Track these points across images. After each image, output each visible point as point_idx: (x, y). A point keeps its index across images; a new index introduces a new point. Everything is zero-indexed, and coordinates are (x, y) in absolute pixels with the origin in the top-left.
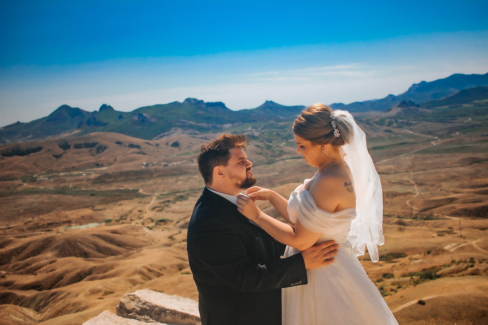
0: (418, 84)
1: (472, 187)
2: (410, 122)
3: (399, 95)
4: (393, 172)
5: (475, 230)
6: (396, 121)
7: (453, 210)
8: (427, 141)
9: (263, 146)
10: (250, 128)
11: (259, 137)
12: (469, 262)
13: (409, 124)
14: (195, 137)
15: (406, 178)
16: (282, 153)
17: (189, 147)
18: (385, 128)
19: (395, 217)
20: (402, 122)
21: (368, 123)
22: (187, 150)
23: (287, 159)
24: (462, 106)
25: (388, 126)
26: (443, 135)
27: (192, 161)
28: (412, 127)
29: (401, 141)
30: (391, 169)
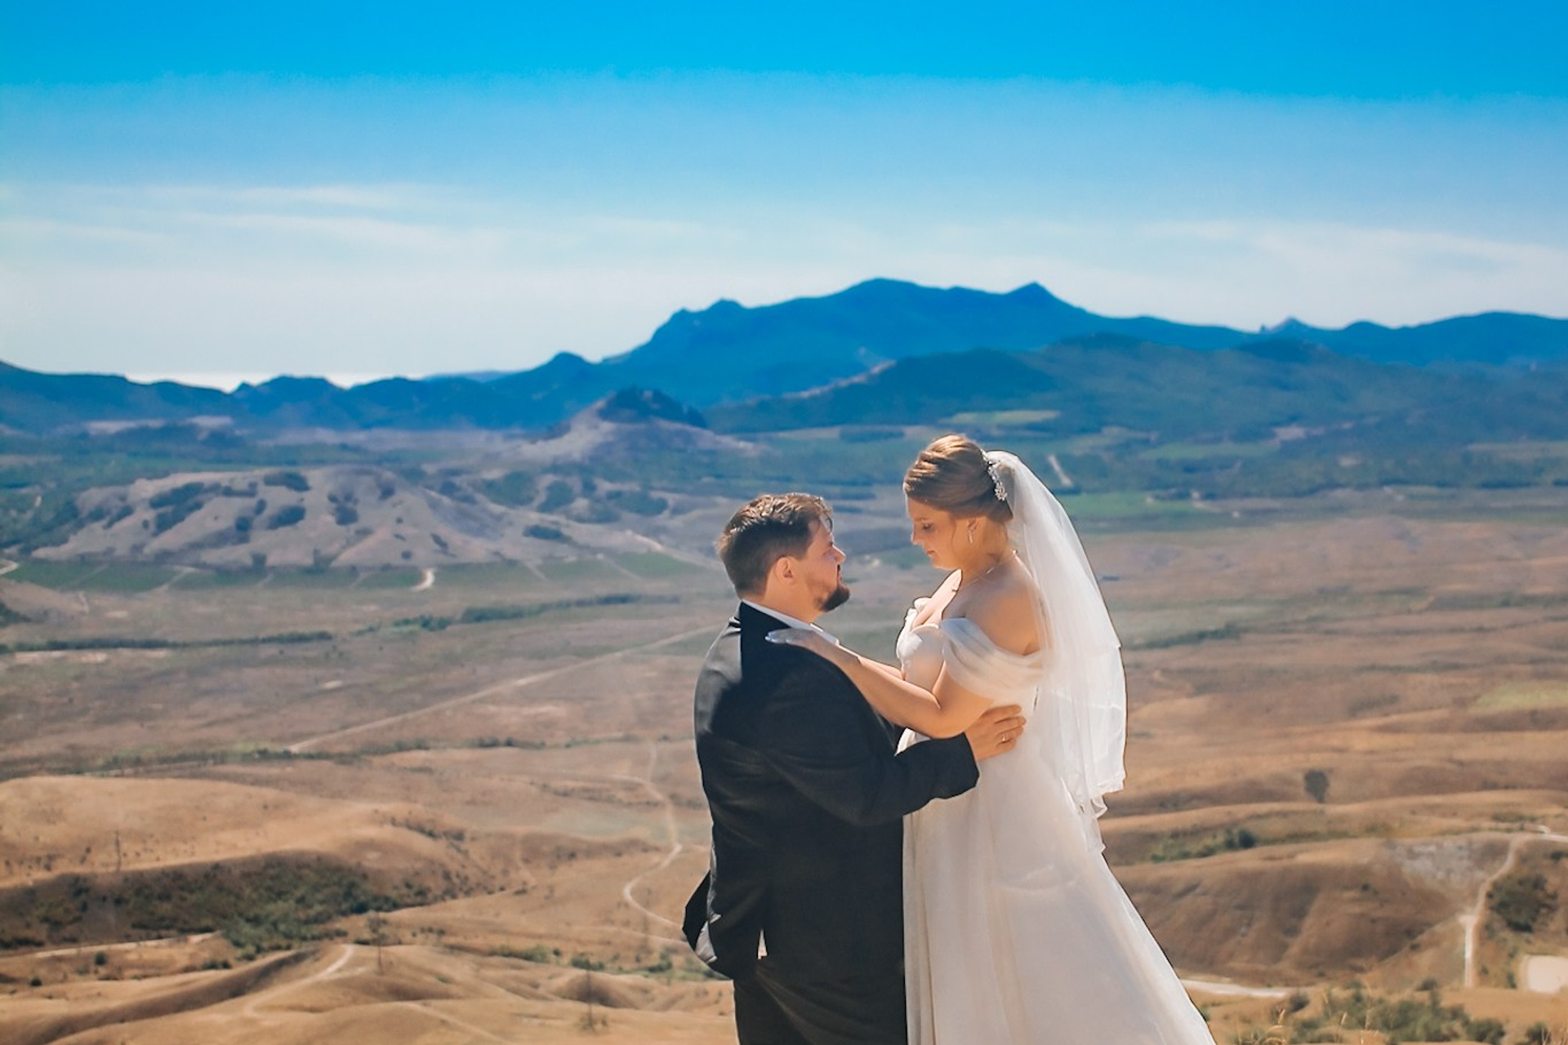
0: (701, 315)
2: (655, 495)
3: (606, 361)
4: (561, 737)
6: (589, 488)
13: (647, 507)
15: (622, 772)
18: (533, 517)
19: (566, 960)
20: (617, 495)
21: (448, 489)
23: (23, 647)
24: (901, 435)
25: (545, 508)
28: (663, 519)
29: (602, 590)
30: (550, 724)
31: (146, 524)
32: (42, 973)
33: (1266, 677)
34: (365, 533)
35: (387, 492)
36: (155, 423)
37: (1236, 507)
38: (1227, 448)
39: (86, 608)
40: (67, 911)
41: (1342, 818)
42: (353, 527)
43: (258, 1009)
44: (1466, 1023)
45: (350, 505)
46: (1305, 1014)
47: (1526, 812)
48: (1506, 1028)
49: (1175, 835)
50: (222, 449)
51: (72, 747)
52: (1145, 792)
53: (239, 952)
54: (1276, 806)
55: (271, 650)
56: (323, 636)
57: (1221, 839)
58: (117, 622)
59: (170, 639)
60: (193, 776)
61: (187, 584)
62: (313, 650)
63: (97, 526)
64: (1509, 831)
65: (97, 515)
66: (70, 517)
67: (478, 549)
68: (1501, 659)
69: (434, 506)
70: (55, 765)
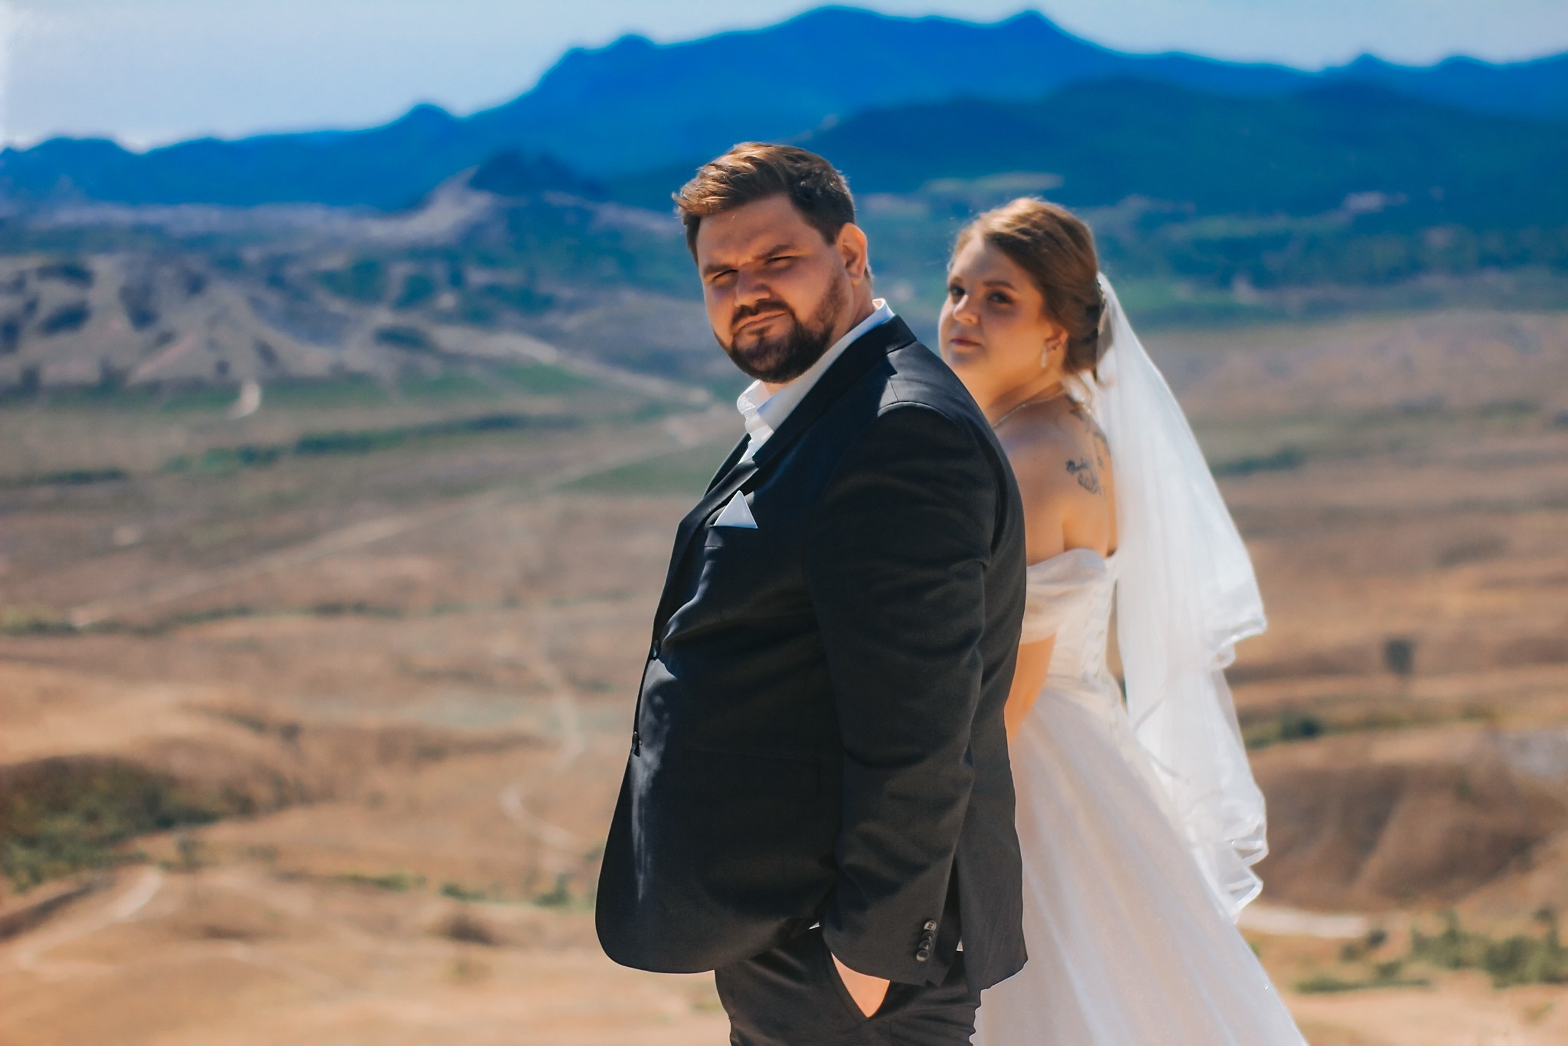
0: (602, 54)
2: (543, 287)
3: (478, 114)
4: (424, 601)
6: (457, 280)
13: (533, 303)
15: (502, 647)
18: (383, 317)
19: (434, 889)
20: (492, 290)
21: (277, 283)
25: (401, 305)
28: (552, 319)
29: (473, 408)
30: (407, 586)
34: (166, 338)
35: (195, 286)
37: (1294, 297)
38: (1280, 223)
41: (1431, 699)
42: (153, 330)
45: (147, 302)
46: (1384, 955)
55: (45, 493)
56: (113, 475)
57: (1272, 727)
62: (102, 492)
67: (313, 359)
69: (256, 304)
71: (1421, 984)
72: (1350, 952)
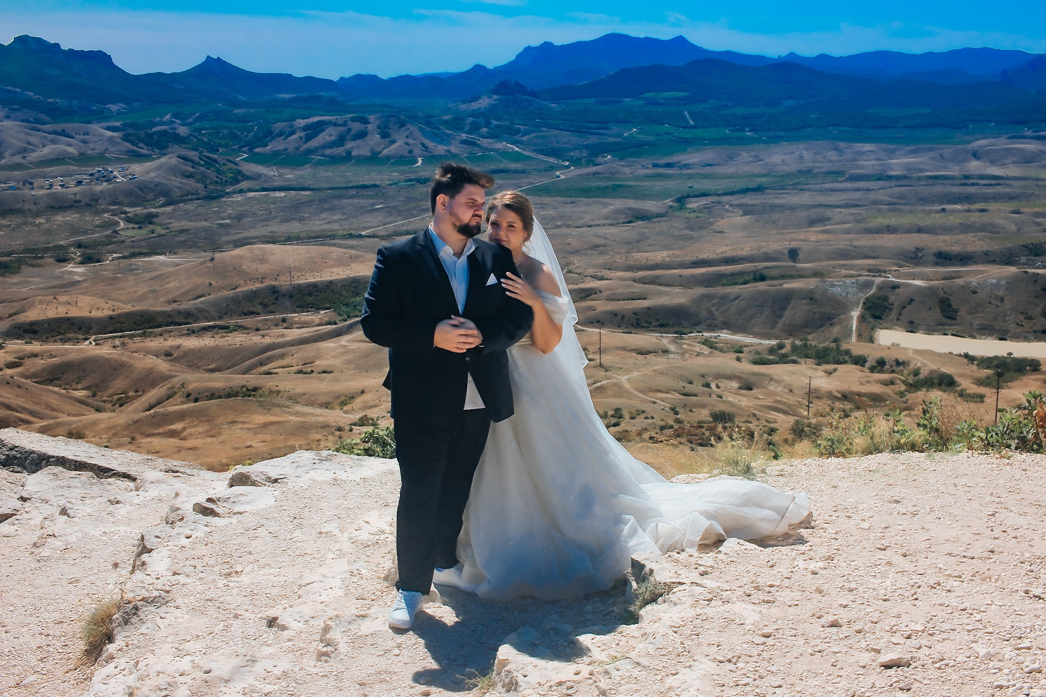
0: (536, 48)
1: (630, 268)
2: (516, 126)
3: (495, 68)
5: (629, 354)
6: (488, 124)
7: (591, 313)
8: (546, 170)
9: (196, 159)
10: (168, 117)
11: (188, 137)
12: (612, 416)
13: (511, 133)
14: (39, 130)
16: (239, 176)
17: (24, 151)
18: (464, 136)
20: (498, 127)
21: (428, 123)
22: (18, 159)
23: (250, 190)
24: (621, 102)
25: (469, 132)
26: (580, 159)
27: (31, 183)
28: (518, 137)
29: (493, 167)
31: (301, 138)
32: (260, 326)
33: (774, 208)
34: (394, 142)
35: (402, 125)
36: (305, 95)
37: (764, 135)
38: (762, 109)
39: (276, 174)
40: (270, 300)
41: (803, 269)
42: (388, 139)
43: (348, 341)
44: (851, 357)
45: (386, 130)
46: (783, 351)
47: (882, 268)
48: (868, 359)
49: (732, 275)
50: (333, 105)
51: (271, 232)
52: (720, 256)
53: (340, 318)
54: (775, 264)
55: (353, 192)
56: (375, 186)
57: (751, 277)
58: (289, 180)
59: (312, 187)
60: (321, 245)
61: (319, 164)
62: (370, 192)
63: (280, 139)
64: (874, 276)
65: (281, 134)
66: (268, 135)
67: (440, 149)
68: (876, 203)
69: (421, 130)
70: (264, 240)
71: (795, 362)
72: (772, 350)
